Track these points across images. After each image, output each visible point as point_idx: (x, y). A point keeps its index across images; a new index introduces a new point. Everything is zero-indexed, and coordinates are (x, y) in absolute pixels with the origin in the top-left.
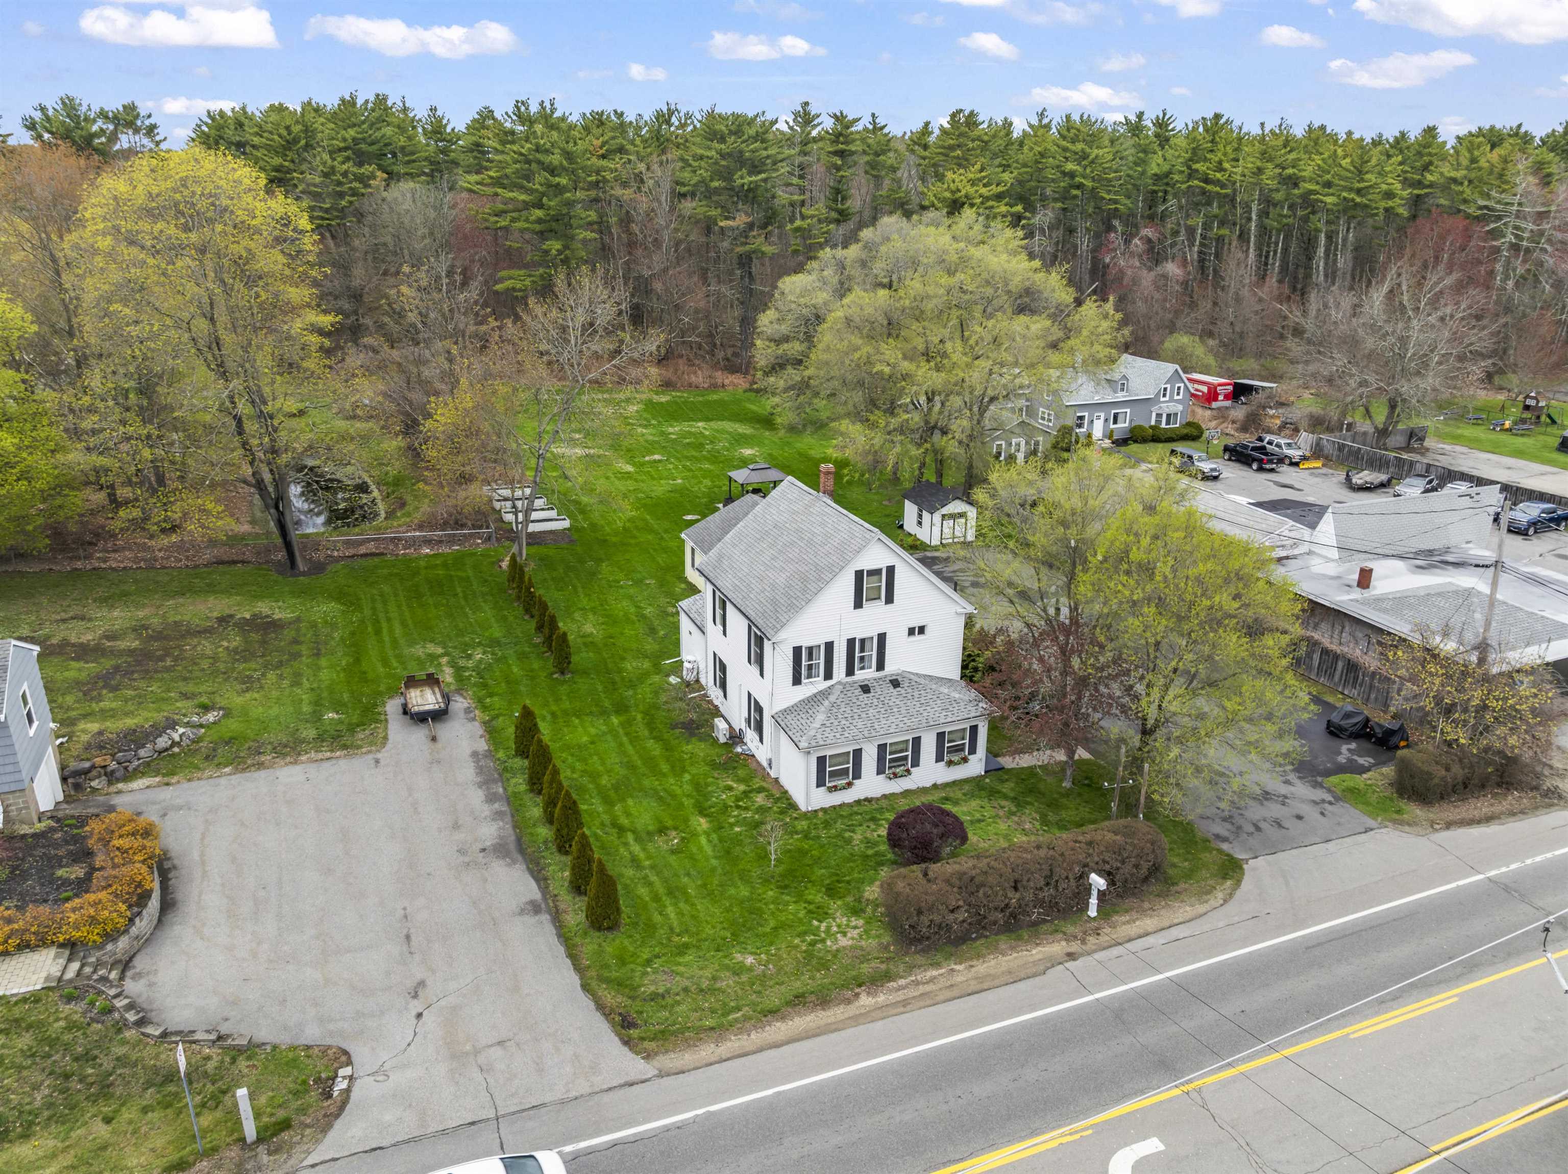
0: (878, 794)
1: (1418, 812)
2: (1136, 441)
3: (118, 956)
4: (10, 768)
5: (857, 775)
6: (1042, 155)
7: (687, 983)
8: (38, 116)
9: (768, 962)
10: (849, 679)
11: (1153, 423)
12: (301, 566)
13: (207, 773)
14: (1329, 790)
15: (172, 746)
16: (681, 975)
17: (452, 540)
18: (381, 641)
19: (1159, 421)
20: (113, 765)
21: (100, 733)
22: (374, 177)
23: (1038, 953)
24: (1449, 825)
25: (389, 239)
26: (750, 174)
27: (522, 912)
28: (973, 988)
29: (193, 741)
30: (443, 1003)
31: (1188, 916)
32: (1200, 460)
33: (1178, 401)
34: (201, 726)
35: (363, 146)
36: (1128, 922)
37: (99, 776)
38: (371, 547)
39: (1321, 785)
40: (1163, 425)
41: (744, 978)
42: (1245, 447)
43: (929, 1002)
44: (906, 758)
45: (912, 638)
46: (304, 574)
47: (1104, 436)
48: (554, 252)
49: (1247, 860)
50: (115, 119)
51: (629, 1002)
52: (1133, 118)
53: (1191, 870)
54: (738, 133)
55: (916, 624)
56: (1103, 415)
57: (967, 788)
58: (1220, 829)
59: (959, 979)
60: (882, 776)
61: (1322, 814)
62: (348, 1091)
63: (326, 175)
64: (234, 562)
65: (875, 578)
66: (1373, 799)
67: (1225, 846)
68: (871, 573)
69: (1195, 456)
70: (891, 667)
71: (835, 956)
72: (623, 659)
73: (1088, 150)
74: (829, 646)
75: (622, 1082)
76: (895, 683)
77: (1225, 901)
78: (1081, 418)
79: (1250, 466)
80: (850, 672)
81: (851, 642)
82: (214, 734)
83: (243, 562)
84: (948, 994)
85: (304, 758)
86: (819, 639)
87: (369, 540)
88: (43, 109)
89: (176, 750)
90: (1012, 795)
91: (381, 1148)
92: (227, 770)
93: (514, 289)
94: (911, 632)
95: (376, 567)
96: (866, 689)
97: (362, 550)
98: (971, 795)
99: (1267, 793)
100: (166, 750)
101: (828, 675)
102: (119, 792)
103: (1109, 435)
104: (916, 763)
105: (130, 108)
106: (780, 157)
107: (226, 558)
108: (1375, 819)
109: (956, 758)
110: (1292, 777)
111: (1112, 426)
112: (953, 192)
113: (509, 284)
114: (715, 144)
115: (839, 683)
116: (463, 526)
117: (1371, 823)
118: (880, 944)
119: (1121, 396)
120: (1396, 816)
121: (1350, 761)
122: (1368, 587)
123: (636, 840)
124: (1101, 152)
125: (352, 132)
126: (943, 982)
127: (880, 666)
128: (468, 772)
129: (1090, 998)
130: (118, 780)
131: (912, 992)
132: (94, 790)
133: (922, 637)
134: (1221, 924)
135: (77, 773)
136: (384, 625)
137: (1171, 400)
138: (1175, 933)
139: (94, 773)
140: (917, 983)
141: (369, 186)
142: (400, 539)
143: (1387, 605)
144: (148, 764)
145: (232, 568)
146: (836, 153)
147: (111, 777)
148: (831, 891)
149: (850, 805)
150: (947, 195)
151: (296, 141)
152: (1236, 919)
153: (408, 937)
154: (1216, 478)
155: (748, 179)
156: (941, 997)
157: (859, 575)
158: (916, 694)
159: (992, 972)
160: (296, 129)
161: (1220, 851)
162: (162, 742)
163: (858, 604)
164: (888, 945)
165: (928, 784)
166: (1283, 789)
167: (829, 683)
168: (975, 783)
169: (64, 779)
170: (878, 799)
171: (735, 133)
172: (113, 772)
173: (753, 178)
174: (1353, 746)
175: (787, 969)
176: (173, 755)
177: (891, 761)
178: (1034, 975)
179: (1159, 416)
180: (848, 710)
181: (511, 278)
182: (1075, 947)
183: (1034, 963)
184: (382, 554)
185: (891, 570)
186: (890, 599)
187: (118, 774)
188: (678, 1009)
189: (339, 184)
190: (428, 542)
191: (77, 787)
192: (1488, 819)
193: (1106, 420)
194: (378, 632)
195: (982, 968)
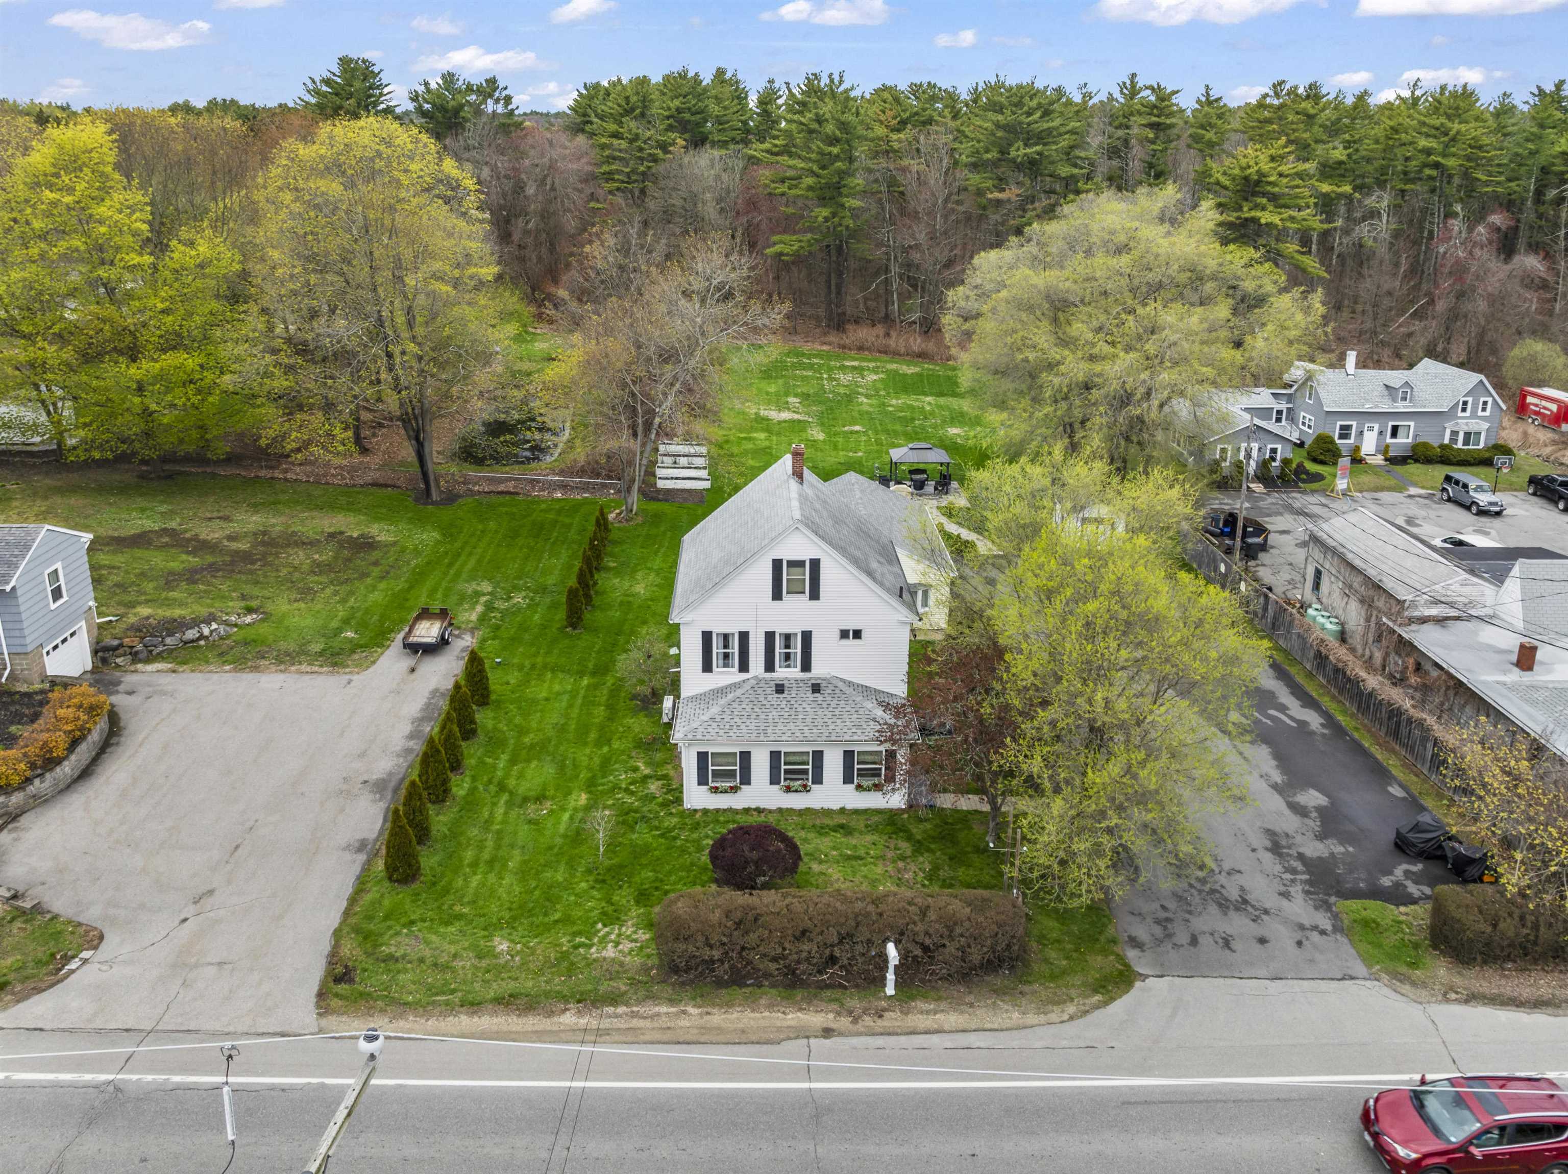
0: (773, 806)
1: (1442, 972)
2: (1416, 461)
3: (11, 809)
4: (17, 633)
5: (746, 780)
6: (1395, 130)
7: (427, 953)
8: (421, 89)
9: (518, 953)
10: (768, 675)
11: (1446, 441)
12: (435, 496)
13: (212, 667)
14: (1335, 917)
15: (199, 639)
16: (427, 943)
17: (585, 488)
18: (445, 574)
19: (1454, 440)
20: (140, 647)
21: (148, 618)
22: (674, 144)
23: (794, 1018)
24: (1471, 998)
25: (678, 202)
26: (1026, 145)
27: (347, 847)
28: (689, 1037)
29: (221, 638)
30: (212, 914)
31: (1008, 1023)
32: (1479, 489)
33: (1481, 418)
34: (236, 625)
35: (687, 116)
36: (928, 1012)
37: (124, 655)
38: (510, 486)
39: (1328, 907)
40: (1460, 445)
41: (484, 963)
42: (1553, 480)
43: (630, 1039)
44: (805, 772)
45: (845, 642)
46: (433, 503)
47: (1378, 451)
48: (820, 219)
49: (1144, 977)
50: (479, 91)
51: (363, 957)
52: (1549, 88)
53: (1064, 972)
54: (1019, 104)
55: (851, 626)
56: (1376, 427)
57: (876, 819)
58: (1141, 932)
59: (684, 1022)
60: (776, 787)
61: (1299, 943)
62: (73, 971)
63: (631, 141)
64: (386, 486)
65: (798, 570)
66: (1391, 939)
67: (1132, 954)
68: (792, 564)
69: (1472, 485)
70: (819, 669)
71: (588, 965)
72: (645, 622)
73: (1450, 125)
74: (744, 637)
75: (279, 1030)
76: (816, 688)
77: (1071, 1018)
78: (1348, 427)
79: (1556, 503)
80: (770, 666)
81: (770, 637)
82: (239, 635)
83: (394, 486)
84: (658, 1036)
85: (293, 668)
86: (734, 629)
87: (510, 479)
88: (426, 84)
89: (202, 643)
90: (919, 837)
91: (41, 1030)
92: (227, 668)
93: (781, 254)
94: (844, 634)
95: (501, 505)
96: (780, 689)
97: (501, 488)
98: (871, 829)
99: (1245, 901)
100: (192, 641)
101: (744, 667)
102: (136, 671)
103: (1384, 450)
104: (818, 780)
105: (492, 82)
106: (1063, 130)
107: (381, 481)
108: (1369, 966)
109: (866, 783)
110: (1297, 891)
111: (1389, 440)
112: (1243, 169)
113: (778, 248)
114: (991, 115)
115: (755, 677)
116: (598, 475)
117: (1360, 969)
118: (643, 964)
119: (1401, 407)
120: (1403, 969)
121: (1398, 885)
122: (1530, 668)
123: (506, 802)
124: (1463, 128)
125: (677, 103)
126: (664, 1022)
127: (806, 666)
128: (414, 706)
129: (806, 1085)
130: (140, 661)
131: (622, 1024)
132: (118, 666)
133: (857, 641)
134: (1039, 1044)
135: (106, 649)
136: (463, 557)
137: (1474, 415)
138: (973, 1039)
139: (121, 651)
140: (634, 1015)
141: (670, 152)
142: (538, 481)
143: (1540, 696)
144: (171, 651)
145: (384, 490)
146: (1151, 126)
147: (135, 657)
148: (642, 898)
149: (736, 812)
150: (1237, 171)
151: (633, 110)
152: (1065, 1043)
153: (237, 847)
154: (1498, 514)
155: (1022, 151)
156: (647, 1037)
157: (777, 565)
158: (833, 704)
159: (723, 1025)
160: (634, 99)
161: (1121, 958)
162: (191, 634)
163: (777, 595)
164: (651, 968)
165: (836, 806)
166: (1271, 901)
167: (744, 676)
168: (890, 818)
169: (95, 652)
170: (770, 811)
171: (1016, 105)
172: (137, 653)
173: (1028, 151)
174: (1418, 867)
175: (531, 966)
176: (199, 647)
177: (786, 771)
178: (767, 1042)
179: (1455, 433)
180: (748, 709)
181: (781, 242)
182: (844, 1022)
183: (779, 1029)
184: (517, 494)
185: (815, 564)
186: (815, 595)
187: (141, 656)
188: (401, 977)
189: (641, 149)
190: (564, 487)
191: (104, 661)
192: (1538, 1004)
193: (1381, 433)
194: (450, 565)
195: (718, 1018)
